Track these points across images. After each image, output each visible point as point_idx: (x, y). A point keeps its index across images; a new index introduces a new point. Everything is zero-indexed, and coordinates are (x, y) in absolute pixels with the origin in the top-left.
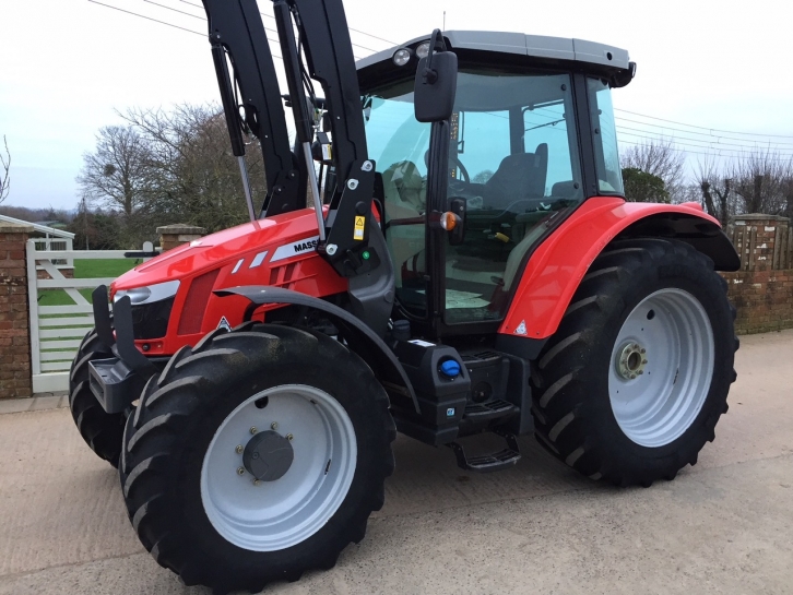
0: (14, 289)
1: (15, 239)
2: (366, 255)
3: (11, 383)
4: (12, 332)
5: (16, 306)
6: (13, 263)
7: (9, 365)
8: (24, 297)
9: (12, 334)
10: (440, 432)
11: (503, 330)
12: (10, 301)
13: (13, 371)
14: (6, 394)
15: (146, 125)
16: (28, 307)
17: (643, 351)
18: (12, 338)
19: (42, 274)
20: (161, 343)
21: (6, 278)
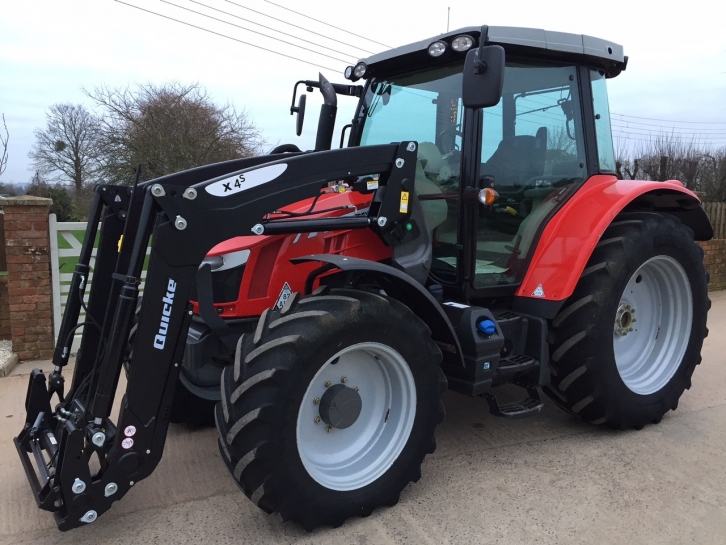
0: (38, 258)
1: (38, 211)
2: (409, 227)
3: (35, 346)
4: (35, 298)
5: (40, 273)
6: (38, 234)
7: (33, 329)
8: (47, 265)
9: (37, 300)
10: (477, 384)
11: (520, 293)
12: (34, 269)
13: (37, 334)
14: (29, 355)
15: (113, 104)
16: (51, 274)
17: (633, 311)
18: (36, 303)
19: (64, 244)
20: (233, 306)
21: (30, 247)
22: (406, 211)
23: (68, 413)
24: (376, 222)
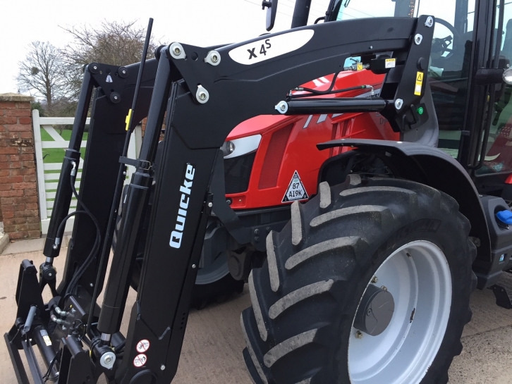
0: (24, 149)
1: (23, 106)
2: (421, 110)
3: (24, 227)
4: (23, 185)
5: (26, 163)
6: (22, 128)
7: (22, 213)
8: (32, 156)
9: (24, 187)
12: (21, 159)
13: (25, 216)
14: (20, 235)
16: (36, 164)
18: (24, 190)
19: (46, 137)
21: (17, 139)
22: (419, 94)
23: (64, 312)
24: (393, 105)
